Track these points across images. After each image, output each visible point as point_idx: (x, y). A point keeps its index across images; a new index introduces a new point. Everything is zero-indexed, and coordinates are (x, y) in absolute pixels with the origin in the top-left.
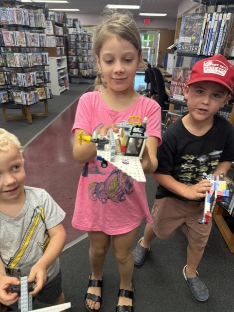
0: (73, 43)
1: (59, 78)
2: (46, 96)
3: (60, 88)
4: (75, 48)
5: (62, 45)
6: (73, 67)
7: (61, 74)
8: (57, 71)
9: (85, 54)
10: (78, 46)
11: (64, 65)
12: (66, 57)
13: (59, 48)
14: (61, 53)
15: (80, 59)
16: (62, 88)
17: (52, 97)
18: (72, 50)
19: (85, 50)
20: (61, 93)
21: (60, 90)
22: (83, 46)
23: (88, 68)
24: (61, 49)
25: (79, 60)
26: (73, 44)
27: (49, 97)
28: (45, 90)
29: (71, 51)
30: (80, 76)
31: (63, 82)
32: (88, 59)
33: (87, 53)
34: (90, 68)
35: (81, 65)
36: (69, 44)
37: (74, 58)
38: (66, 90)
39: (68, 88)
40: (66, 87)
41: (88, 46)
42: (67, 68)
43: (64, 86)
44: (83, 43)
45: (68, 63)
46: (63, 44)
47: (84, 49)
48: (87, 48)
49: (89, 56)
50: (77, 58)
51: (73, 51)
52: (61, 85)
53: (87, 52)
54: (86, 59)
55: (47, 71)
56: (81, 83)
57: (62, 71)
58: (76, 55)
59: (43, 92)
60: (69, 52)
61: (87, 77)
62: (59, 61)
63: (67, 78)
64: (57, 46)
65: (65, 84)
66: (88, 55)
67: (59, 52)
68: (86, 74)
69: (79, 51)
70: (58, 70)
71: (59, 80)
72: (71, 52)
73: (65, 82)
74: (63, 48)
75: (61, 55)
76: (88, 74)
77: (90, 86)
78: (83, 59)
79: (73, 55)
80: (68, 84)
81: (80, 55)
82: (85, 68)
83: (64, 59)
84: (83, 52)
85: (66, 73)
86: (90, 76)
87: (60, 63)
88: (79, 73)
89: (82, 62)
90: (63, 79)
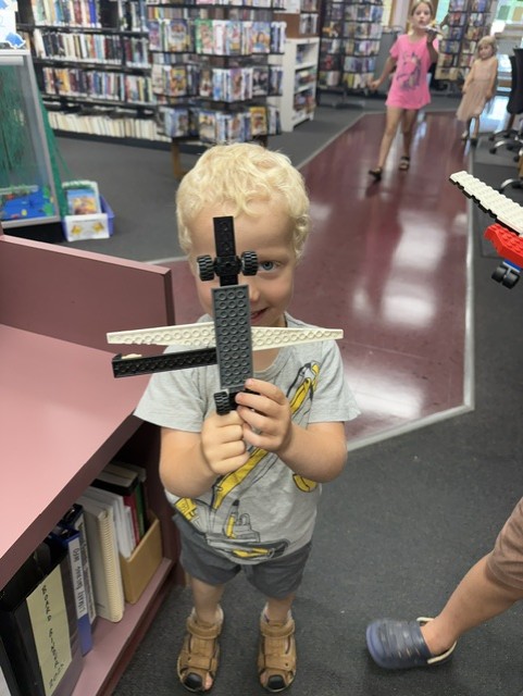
0: (338, 6)
1: (296, 89)
2: (268, 127)
3: (293, 113)
4: (339, 18)
5: (314, 8)
6: (328, 66)
7: (302, 81)
8: (293, 73)
9: (363, 33)
10: (349, 15)
11: (312, 59)
12: (317, 40)
13: (305, 16)
14: (309, 30)
15: (349, 47)
16: (298, 114)
17: (278, 132)
18: (332, 24)
19: (363, 26)
20: (296, 127)
21: (294, 118)
22: (361, 13)
23: (364, 69)
24: (310, 19)
25: (344, 49)
26: (337, 9)
27: (273, 130)
28: (268, 113)
29: (329, 26)
30: (342, 89)
31: (302, 100)
32: (367, 47)
33: (369, 34)
34: (368, 71)
35: (349, 62)
36: (328, 8)
37: (335, 44)
38: (307, 120)
39: (311, 116)
40: (308, 112)
41: (374, 15)
42: (316, 68)
43: (304, 111)
44: (362, 7)
45: (321, 54)
46: (317, 6)
47: (361, 22)
48: (370, 19)
49: (371, 40)
50: (341, 43)
51: (335, 27)
52: (297, 107)
53: (369, 29)
54: (362, 47)
55: (278, 69)
56: (341, 107)
57: (304, 74)
58: (341, 37)
59: (261, 118)
60: (325, 29)
61: (359, 93)
62: (301, 48)
63: (314, 91)
64: (303, 12)
65: (306, 104)
66: (371, 37)
67: (303, 27)
68: (359, 86)
69: (348, 28)
70: (298, 71)
71: (295, 95)
72: (329, 29)
73: (307, 101)
74: (315, 17)
75: (308, 34)
76: (363, 86)
77: (363, 114)
78: (356, 47)
79: (333, 37)
80: (313, 106)
81: (352, 36)
82: (358, 70)
83: (313, 44)
84: (359, 29)
85: (312, 80)
86: (366, 92)
87: (302, 54)
88: (341, 82)
89: (353, 56)
90: (304, 93)
